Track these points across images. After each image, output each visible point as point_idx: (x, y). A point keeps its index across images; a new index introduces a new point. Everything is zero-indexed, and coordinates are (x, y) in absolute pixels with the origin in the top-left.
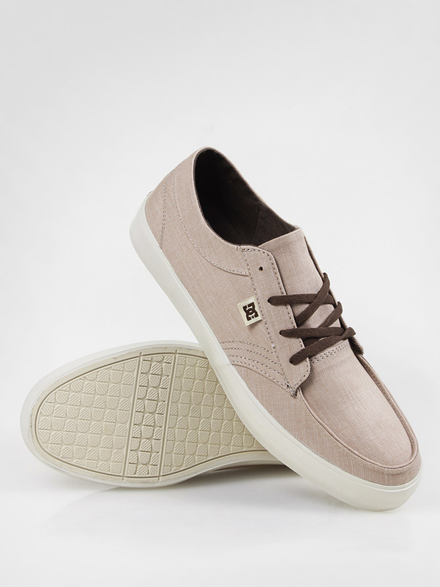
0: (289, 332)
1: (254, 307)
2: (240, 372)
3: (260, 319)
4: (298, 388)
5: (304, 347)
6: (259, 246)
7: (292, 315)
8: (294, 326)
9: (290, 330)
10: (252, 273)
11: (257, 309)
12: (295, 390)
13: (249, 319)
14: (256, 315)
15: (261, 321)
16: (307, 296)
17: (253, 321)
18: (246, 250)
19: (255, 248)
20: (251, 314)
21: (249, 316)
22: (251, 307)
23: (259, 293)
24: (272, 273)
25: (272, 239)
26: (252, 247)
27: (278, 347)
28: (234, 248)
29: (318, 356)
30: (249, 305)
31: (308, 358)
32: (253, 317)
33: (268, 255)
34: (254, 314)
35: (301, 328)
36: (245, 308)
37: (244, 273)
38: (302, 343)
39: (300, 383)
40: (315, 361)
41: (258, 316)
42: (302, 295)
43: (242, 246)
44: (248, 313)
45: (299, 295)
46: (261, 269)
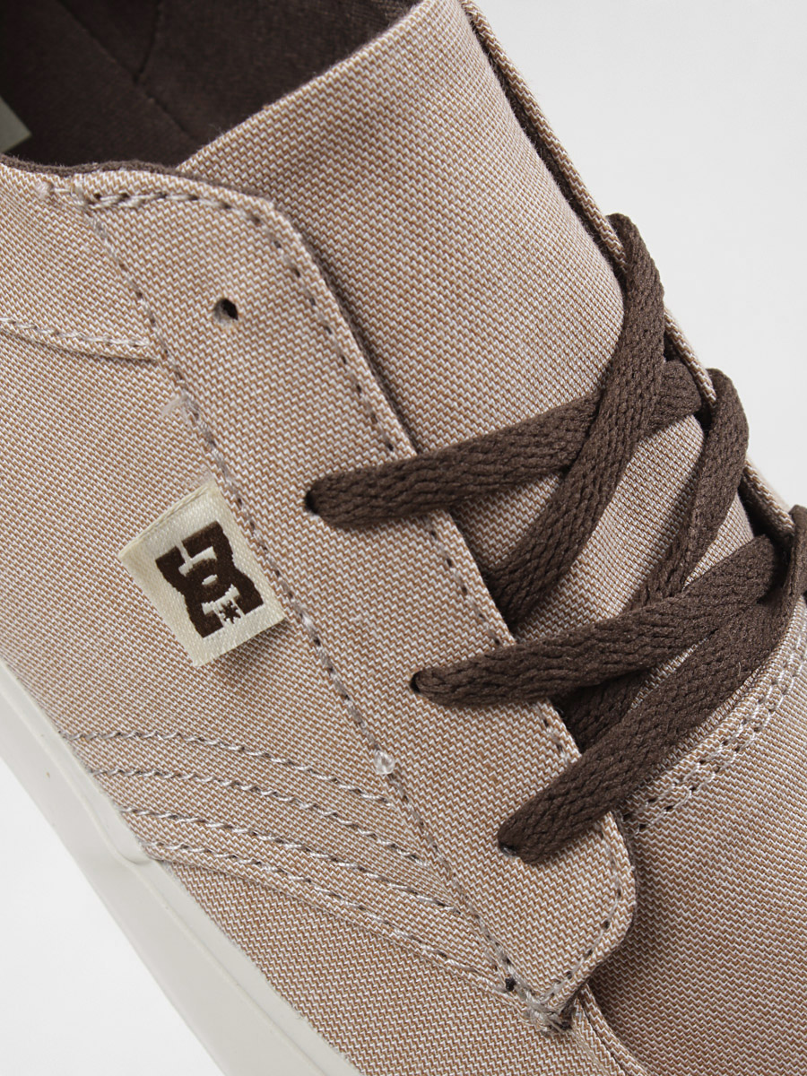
0: (472, 681)
1: (224, 549)
2: (208, 901)
3: (278, 617)
4: (578, 994)
5: (572, 752)
6: (185, 167)
7: (468, 567)
8: (492, 635)
9: (474, 664)
10: (175, 343)
11: (244, 559)
12: (556, 1005)
13: (207, 625)
14: (250, 599)
15: (282, 626)
16: (541, 428)
17: (234, 633)
18: (107, 201)
19: (165, 180)
20: (217, 592)
21: (207, 607)
22: (209, 553)
23: (243, 469)
24: (303, 332)
25: (258, 109)
26: (145, 176)
27: (416, 772)
28: (31, 194)
29: (668, 784)
30: (194, 544)
31: (609, 819)
32: (230, 612)
33: (257, 221)
34: (232, 593)
35: (539, 634)
36: (168, 564)
37: (122, 344)
38: (559, 727)
39: (584, 967)
40: (656, 814)
41: (260, 602)
42: (508, 431)
43: (80, 181)
44: (193, 591)
45: (493, 439)
46: (228, 309)
